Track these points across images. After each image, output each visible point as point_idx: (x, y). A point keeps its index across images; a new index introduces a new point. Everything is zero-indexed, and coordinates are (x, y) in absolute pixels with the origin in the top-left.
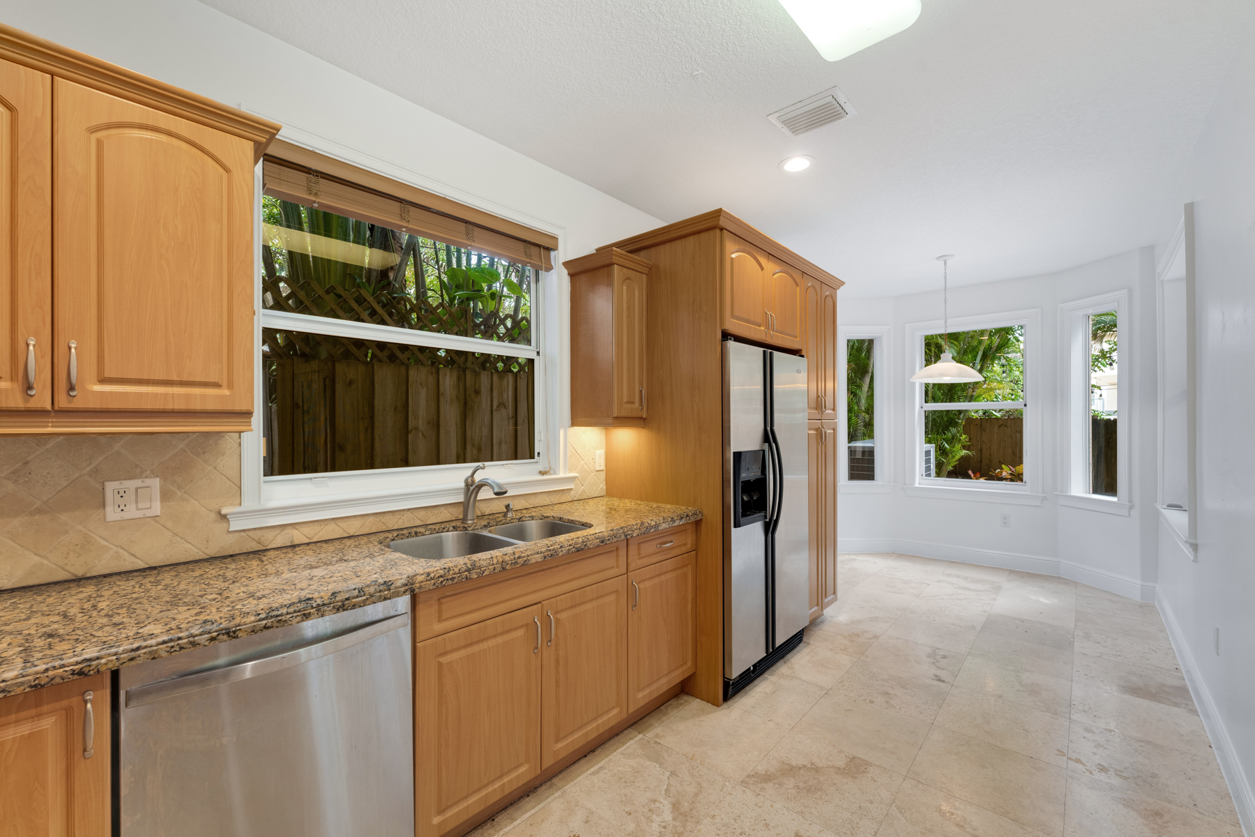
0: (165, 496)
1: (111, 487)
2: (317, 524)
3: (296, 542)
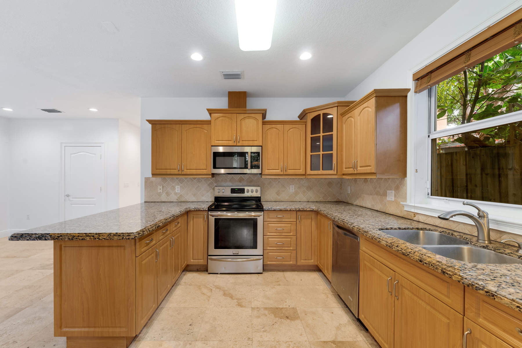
0: (395, 196)
1: (388, 191)
2: (425, 216)
3: (420, 221)
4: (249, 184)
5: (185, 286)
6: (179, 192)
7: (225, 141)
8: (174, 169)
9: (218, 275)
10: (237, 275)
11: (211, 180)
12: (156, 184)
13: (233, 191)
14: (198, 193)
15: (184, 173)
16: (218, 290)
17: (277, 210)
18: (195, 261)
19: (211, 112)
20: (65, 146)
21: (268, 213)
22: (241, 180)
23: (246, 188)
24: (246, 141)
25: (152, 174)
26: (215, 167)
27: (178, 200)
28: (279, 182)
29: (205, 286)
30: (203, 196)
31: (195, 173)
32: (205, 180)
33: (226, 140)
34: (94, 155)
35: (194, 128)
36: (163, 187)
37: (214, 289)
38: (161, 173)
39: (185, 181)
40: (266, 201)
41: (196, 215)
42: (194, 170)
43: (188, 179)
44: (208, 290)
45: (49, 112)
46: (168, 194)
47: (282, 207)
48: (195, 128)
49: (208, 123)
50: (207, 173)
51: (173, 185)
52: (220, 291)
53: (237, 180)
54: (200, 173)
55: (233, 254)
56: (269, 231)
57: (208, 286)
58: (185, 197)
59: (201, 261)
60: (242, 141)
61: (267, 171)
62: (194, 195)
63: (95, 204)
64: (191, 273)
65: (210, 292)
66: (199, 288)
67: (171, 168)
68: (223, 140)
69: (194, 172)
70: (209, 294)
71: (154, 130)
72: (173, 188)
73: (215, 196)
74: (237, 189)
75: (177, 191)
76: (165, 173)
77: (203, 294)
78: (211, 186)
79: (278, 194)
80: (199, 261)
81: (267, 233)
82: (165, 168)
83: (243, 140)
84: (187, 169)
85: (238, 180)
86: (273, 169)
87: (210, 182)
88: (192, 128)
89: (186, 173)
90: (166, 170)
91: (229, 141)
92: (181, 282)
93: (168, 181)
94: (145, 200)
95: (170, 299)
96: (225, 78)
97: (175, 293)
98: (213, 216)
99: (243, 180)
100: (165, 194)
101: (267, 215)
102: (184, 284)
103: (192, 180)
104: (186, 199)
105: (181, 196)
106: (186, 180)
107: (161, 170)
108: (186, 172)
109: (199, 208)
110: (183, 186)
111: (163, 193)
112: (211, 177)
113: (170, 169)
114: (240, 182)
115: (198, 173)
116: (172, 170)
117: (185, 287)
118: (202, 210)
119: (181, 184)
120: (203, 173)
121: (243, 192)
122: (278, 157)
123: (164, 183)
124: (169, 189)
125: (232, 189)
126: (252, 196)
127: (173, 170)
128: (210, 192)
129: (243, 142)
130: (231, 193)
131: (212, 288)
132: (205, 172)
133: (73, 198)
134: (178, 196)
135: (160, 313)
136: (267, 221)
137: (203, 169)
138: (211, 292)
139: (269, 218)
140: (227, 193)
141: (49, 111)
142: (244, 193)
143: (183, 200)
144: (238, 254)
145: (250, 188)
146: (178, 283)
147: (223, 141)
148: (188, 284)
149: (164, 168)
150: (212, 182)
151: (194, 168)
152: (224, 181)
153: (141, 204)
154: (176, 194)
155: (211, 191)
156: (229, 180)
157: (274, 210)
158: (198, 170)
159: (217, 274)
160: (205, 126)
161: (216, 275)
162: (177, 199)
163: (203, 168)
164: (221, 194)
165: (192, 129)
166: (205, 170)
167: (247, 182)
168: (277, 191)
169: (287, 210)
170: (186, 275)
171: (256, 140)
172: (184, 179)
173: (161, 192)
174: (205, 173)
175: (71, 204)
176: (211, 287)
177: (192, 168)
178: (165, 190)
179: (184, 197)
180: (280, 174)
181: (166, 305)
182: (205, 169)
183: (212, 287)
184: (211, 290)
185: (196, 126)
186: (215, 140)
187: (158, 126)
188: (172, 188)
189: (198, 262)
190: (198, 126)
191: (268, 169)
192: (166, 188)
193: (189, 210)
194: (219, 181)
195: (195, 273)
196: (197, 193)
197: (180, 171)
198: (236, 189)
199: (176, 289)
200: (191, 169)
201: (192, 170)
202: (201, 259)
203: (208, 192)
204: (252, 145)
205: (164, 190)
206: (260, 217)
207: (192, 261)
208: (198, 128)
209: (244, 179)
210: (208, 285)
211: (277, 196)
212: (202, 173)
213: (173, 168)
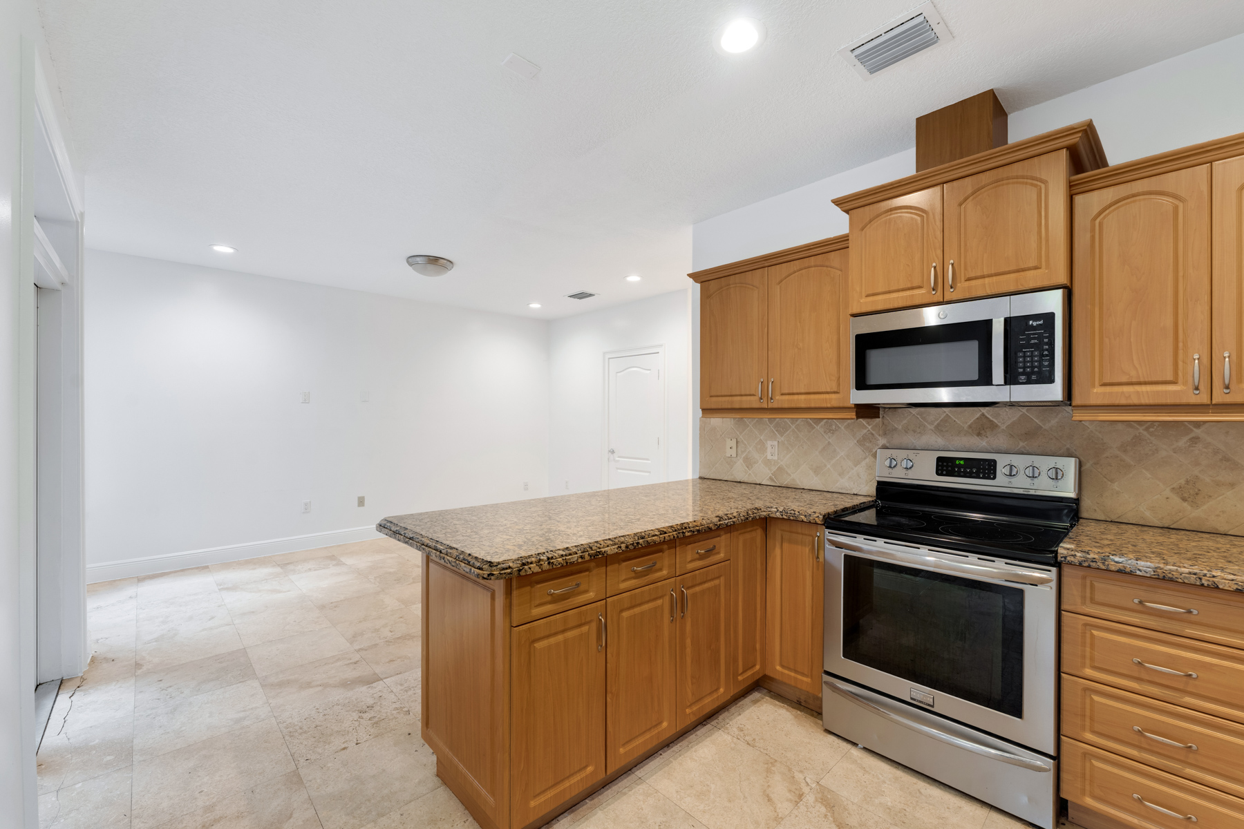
4: (1021, 444)
5: (735, 740)
6: (776, 458)
7: (898, 291)
8: (750, 395)
9: (855, 752)
10: (927, 785)
11: (870, 427)
12: (723, 436)
13: (945, 466)
14: (829, 466)
15: (775, 405)
16: (823, 810)
17: (1138, 573)
18: (786, 672)
19: (846, 204)
20: (609, 358)
21: (1084, 578)
22: (982, 428)
23: (1002, 461)
24: (983, 277)
25: (704, 410)
26: (862, 384)
27: (774, 481)
28: (1195, 440)
29: (790, 770)
30: (841, 474)
31: (803, 405)
32: (847, 427)
33: (901, 287)
34: (648, 372)
35: (801, 270)
36: (737, 442)
37: (810, 798)
38: (720, 407)
39: (790, 427)
40: (1114, 518)
41: (791, 532)
42: (803, 397)
43: (798, 422)
44: (790, 791)
45: (580, 298)
46: (749, 463)
47: (1187, 564)
48: (804, 271)
49: (839, 244)
50: (841, 405)
51: (762, 438)
52: (826, 816)
53: (966, 426)
54: (817, 405)
55: (912, 699)
56: (1092, 659)
57: (799, 776)
58: (790, 475)
59: (805, 679)
60: (967, 282)
61: (1098, 390)
62: (817, 470)
63: (650, 472)
64: (775, 705)
65: (790, 801)
66: (768, 771)
67: (743, 393)
68: (892, 289)
69: (802, 401)
70: (784, 807)
71: (705, 297)
72: (762, 448)
73: (878, 479)
74: (962, 462)
75: (769, 457)
76: (729, 407)
77: (768, 796)
78: (867, 444)
79: (1190, 492)
80: (799, 677)
81: (1084, 666)
82: (729, 394)
83: (972, 275)
84: (782, 394)
85: (970, 427)
86: (1134, 380)
87: (865, 431)
88: (795, 272)
89: (780, 406)
90: (730, 398)
91: (912, 288)
92: (734, 721)
93: (748, 426)
94: (700, 472)
95: (674, 762)
96: (873, 71)
97: (695, 751)
98: (839, 546)
99: (993, 426)
100: (741, 461)
101: (1084, 586)
102: (737, 733)
103: (810, 425)
104: (793, 480)
105: (780, 469)
106: (793, 427)
107: (720, 399)
108: (780, 401)
109: (797, 513)
110: (786, 442)
111: (738, 458)
112: (855, 417)
113: (741, 395)
114: (979, 434)
115: (813, 405)
116: (744, 398)
117: (733, 745)
118: (805, 520)
119: (782, 436)
120: (829, 405)
121: (989, 473)
122: (1169, 322)
123: (741, 433)
124: (751, 449)
125: (939, 459)
126: (1032, 492)
127: (749, 398)
128: (864, 463)
129: (973, 283)
130: (938, 474)
131: (806, 790)
132: (834, 400)
133: (619, 457)
134: (774, 469)
135: (625, 794)
136: (1079, 610)
137: (828, 393)
138: (797, 803)
139: (1093, 601)
140: (924, 472)
141: (580, 296)
142: (994, 478)
143: (785, 483)
144: (933, 706)
145: (1020, 461)
146: (724, 720)
147: (890, 292)
148: (747, 738)
149: (726, 394)
150: (872, 434)
151: (803, 391)
152: (914, 431)
153: (693, 480)
154: (768, 463)
155: (867, 460)
156: (932, 427)
157: (1119, 571)
158: (812, 396)
159: (855, 744)
160: (835, 258)
161: (849, 746)
162: (771, 479)
163: (829, 390)
164: (898, 475)
165: (797, 273)
166: (833, 396)
167: (1012, 436)
168: (1183, 481)
169: (1217, 587)
170: (758, 704)
171: (1031, 264)
172: (788, 421)
173: (734, 455)
174: (835, 404)
175: (618, 469)
176: (803, 785)
177: (795, 391)
178: (743, 452)
179: (787, 473)
180: (1184, 400)
181: (654, 777)
182: (835, 393)
183: (808, 785)
184: (801, 796)
185: (806, 262)
186: (864, 295)
187: (713, 285)
188: (759, 446)
189: (796, 679)
190: (812, 260)
191: (1107, 380)
192: (745, 445)
193: (765, 513)
194: (896, 429)
195: (787, 710)
196: (826, 466)
197: (765, 399)
198: (961, 459)
199: (707, 737)
200: (793, 394)
201: (796, 397)
202: (803, 674)
203: (857, 463)
204: (1012, 289)
205: (739, 452)
206: (1040, 587)
207: (778, 668)
208: (813, 269)
209: (997, 426)
210: (801, 772)
211: (1185, 504)
212: (824, 405)
213: (748, 393)
